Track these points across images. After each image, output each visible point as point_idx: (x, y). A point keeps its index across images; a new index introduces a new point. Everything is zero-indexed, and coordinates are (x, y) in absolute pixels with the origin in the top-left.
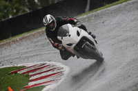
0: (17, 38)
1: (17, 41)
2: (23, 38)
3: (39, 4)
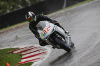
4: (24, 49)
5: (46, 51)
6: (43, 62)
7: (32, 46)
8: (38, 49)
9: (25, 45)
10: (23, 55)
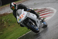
4: (41, 10)
5: (53, 11)
6: (52, 18)
7: (45, 8)
8: (49, 10)
9: (41, 7)
10: (40, 13)
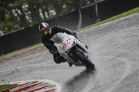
0: (9, 55)
1: (9, 59)
2: (15, 56)
3: (31, 21)
